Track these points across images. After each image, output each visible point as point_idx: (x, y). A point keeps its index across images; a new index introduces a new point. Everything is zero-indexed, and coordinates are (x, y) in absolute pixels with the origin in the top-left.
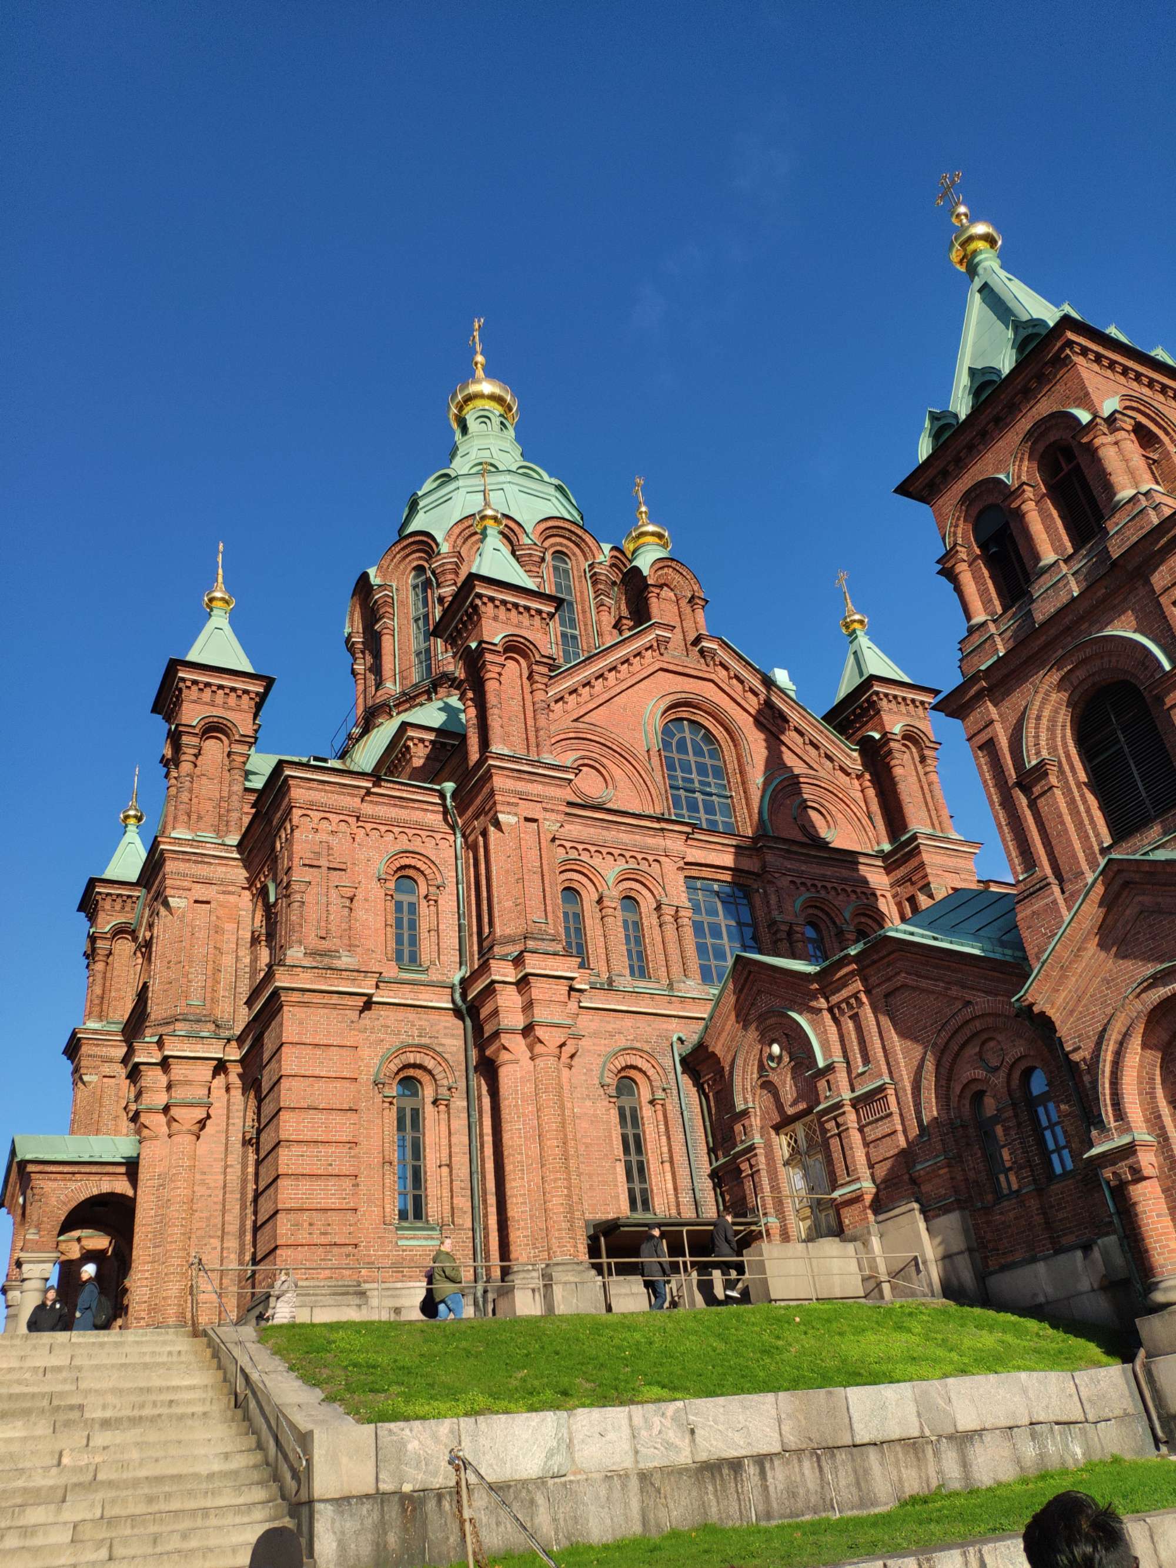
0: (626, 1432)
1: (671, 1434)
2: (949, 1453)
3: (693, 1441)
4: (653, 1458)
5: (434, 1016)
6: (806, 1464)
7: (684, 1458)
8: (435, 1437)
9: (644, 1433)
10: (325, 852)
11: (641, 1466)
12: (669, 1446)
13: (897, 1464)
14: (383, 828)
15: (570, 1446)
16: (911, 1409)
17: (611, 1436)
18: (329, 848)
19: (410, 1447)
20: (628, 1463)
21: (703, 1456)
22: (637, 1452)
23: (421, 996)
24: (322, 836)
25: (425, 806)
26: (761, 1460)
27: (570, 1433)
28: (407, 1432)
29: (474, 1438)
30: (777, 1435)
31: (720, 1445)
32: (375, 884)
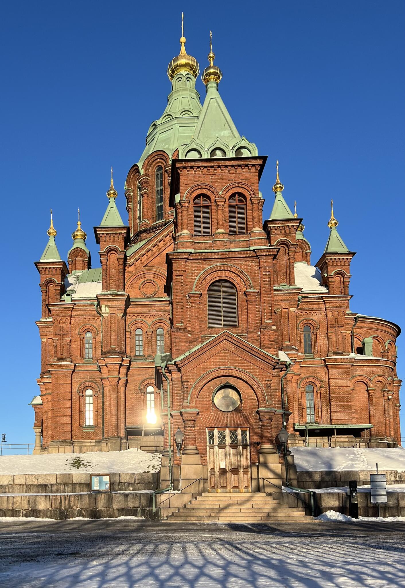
4: (30, 483)
5: (94, 373)
6: (61, 485)
7: (36, 483)
10: (62, 329)
11: (27, 484)
12: (33, 481)
13: (83, 488)
14: (79, 319)
18: (63, 328)
20: (24, 484)
21: (39, 483)
23: (89, 368)
24: (61, 325)
25: (91, 309)
26: (52, 485)
30: (56, 481)
31: (44, 482)
32: (78, 336)
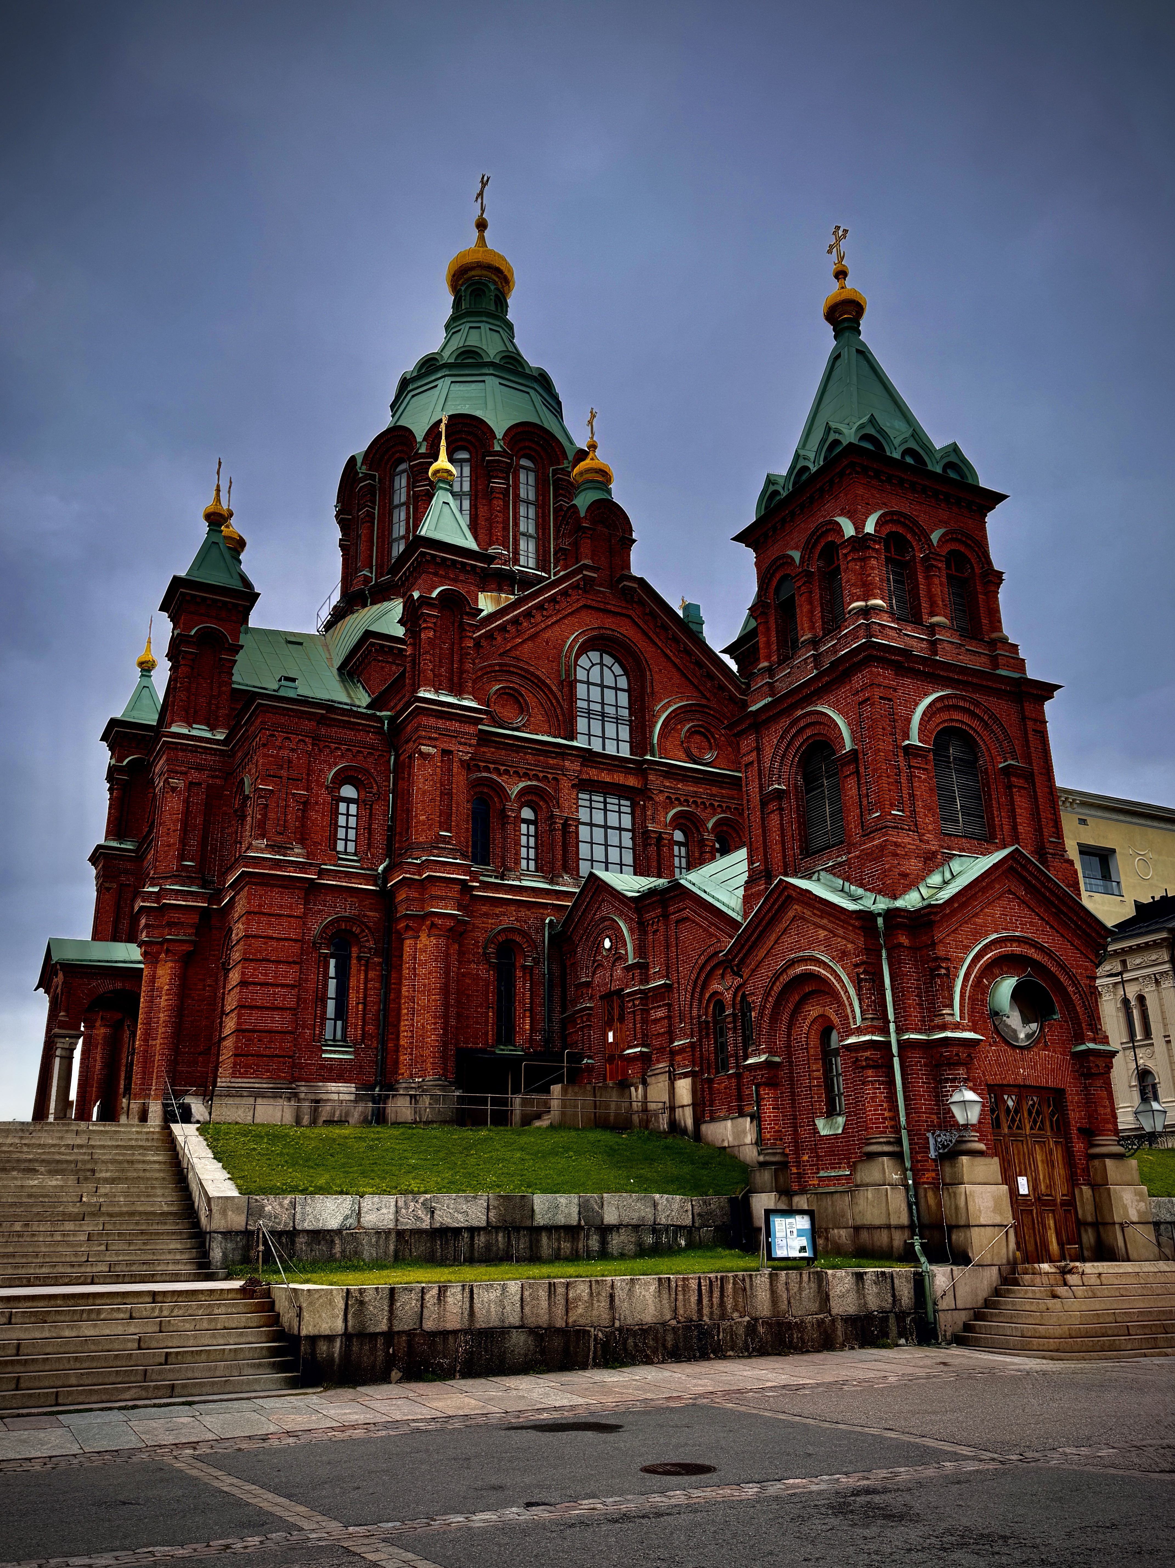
0: (393, 1209)
1: (420, 1212)
2: (595, 1237)
3: (432, 1217)
4: (408, 1223)
6: (501, 1235)
7: (426, 1225)
8: (281, 1205)
9: (403, 1211)
10: (286, 766)
11: (399, 1228)
12: (418, 1218)
13: (559, 1239)
15: (359, 1214)
16: (575, 1210)
17: (384, 1211)
18: (290, 762)
19: (266, 1209)
20: (391, 1226)
21: (438, 1225)
22: (397, 1220)
23: (353, 881)
24: (285, 753)
25: (368, 729)
26: (473, 1231)
27: (359, 1208)
28: (266, 1201)
29: (303, 1207)
30: (485, 1217)
31: (449, 1220)
